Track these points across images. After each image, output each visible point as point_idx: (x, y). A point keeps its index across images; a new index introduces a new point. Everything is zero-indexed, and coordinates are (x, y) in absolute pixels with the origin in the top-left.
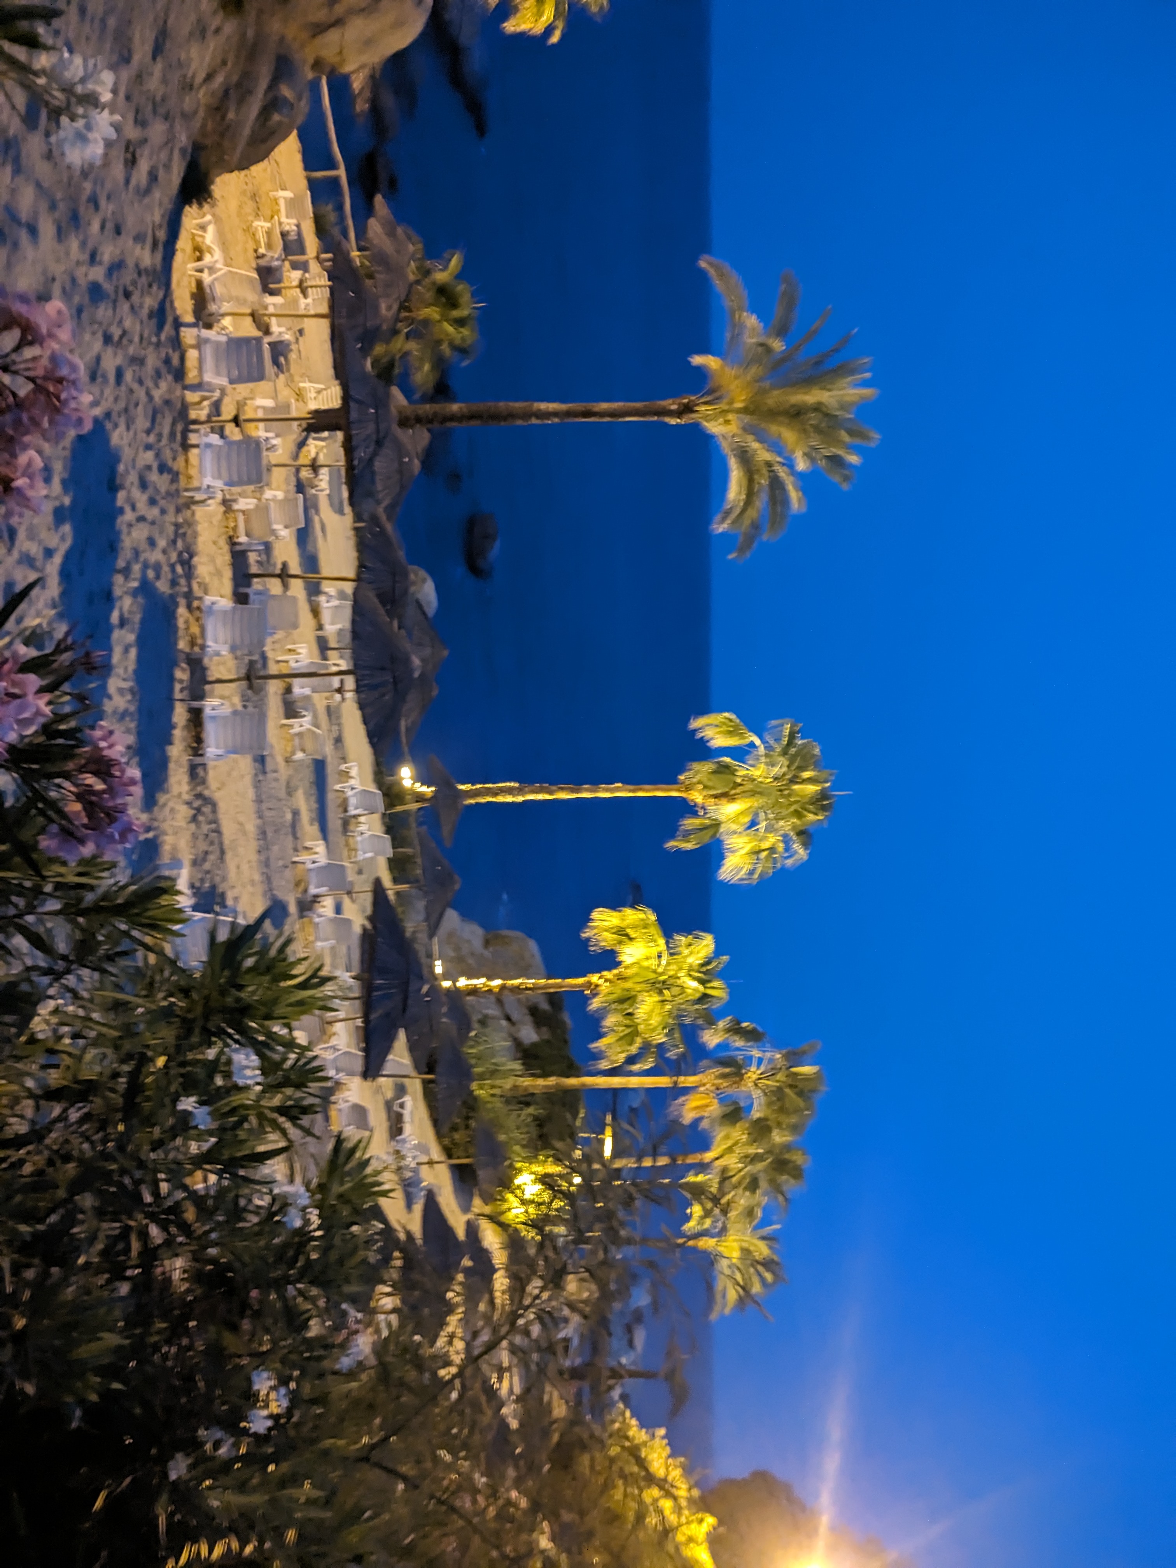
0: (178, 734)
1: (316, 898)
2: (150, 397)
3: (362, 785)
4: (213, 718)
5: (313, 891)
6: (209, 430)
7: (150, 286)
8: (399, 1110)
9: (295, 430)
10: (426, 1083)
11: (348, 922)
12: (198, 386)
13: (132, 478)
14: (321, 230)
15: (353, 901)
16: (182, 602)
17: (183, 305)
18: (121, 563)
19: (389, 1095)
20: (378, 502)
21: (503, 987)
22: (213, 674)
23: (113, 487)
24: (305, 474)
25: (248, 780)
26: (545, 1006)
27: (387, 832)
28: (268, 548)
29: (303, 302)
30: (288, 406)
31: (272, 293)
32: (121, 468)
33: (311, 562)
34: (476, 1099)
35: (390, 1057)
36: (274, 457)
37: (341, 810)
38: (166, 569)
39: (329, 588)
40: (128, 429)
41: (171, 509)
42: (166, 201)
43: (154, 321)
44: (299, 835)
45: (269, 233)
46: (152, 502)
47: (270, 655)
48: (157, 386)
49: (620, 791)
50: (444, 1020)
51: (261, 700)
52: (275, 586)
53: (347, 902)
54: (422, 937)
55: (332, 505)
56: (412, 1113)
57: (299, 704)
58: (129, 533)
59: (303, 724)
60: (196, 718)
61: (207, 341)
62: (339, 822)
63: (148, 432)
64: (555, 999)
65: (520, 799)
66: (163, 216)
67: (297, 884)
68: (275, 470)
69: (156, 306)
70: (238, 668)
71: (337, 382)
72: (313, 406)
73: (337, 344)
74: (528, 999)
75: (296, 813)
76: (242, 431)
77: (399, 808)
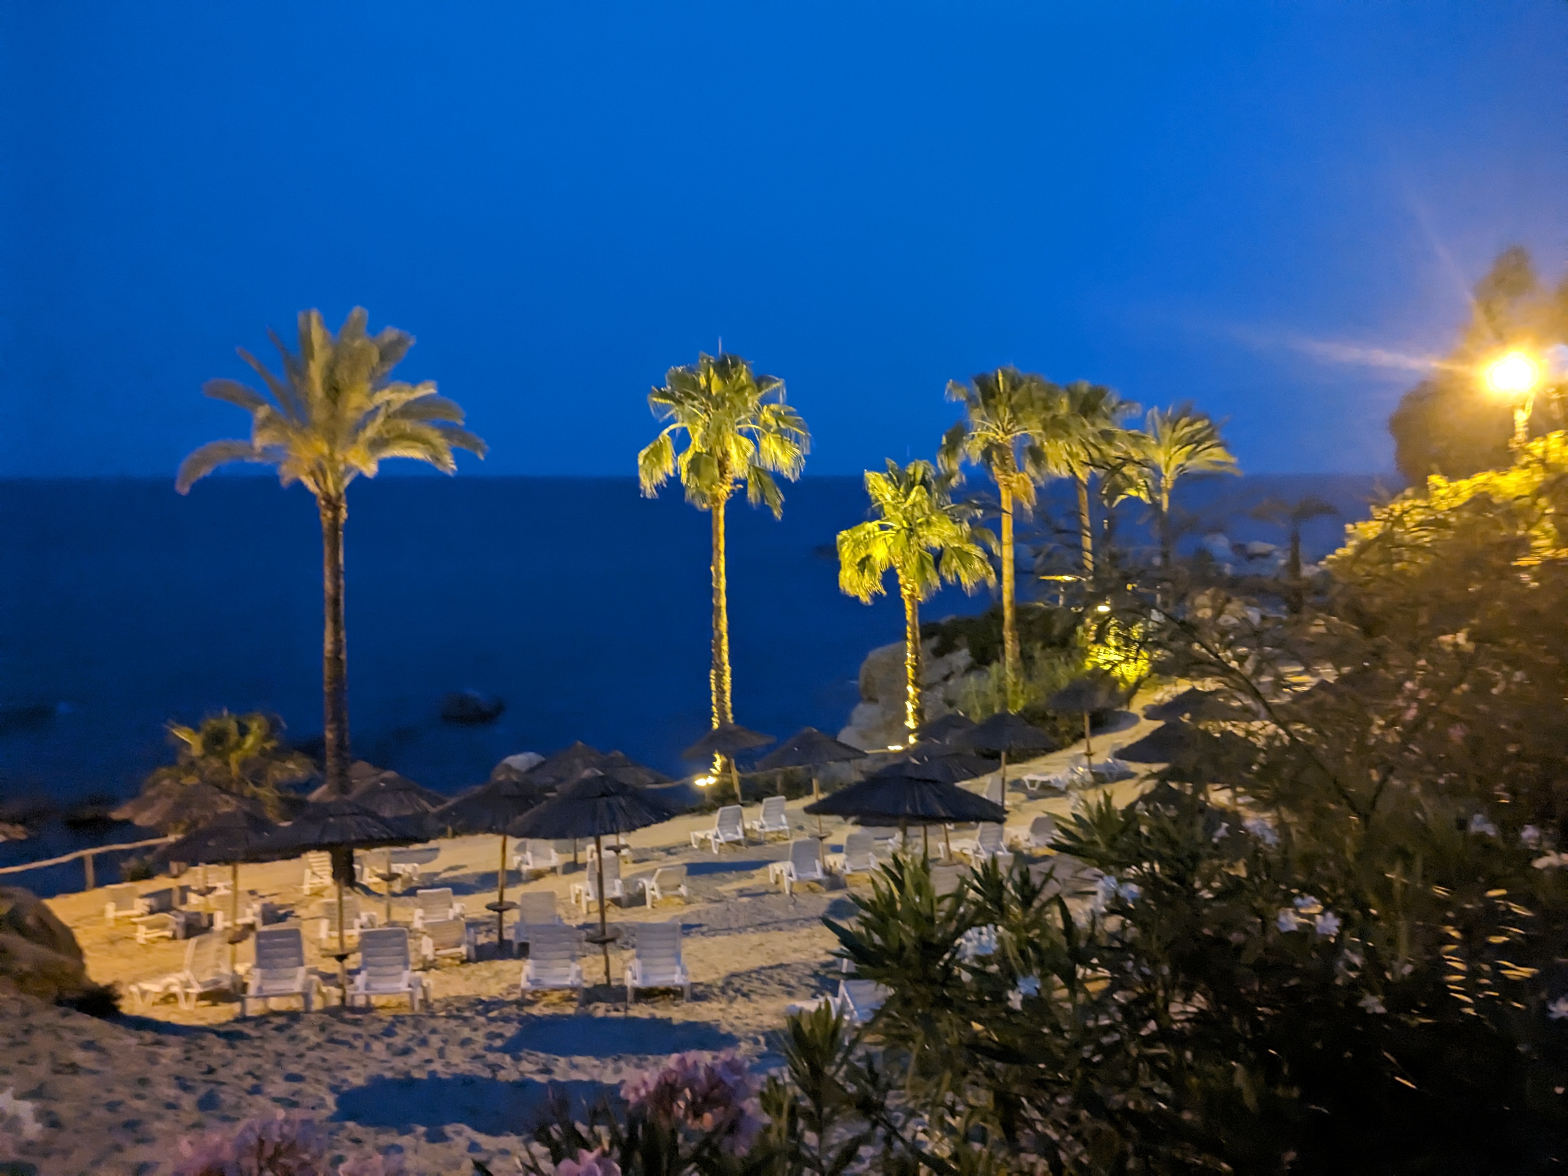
0: (660, 1013)
1: (827, 872)
2: (319, 1045)
3: (713, 827)
4: (645, 977)
5: (819, 875)
6: (352, 986)
7: (202, 1048)
8: (1037, 785)
9: (352, 898)
10: (1011, 760)
11: (850, 838)
12: (306, 996)
13: (399, 1063)
14: (146, 874)
15: (830, 834)
16: (528, 1010)
17: (223, 1013)
18: (487, 1074)
19: (1022, 796)
20: (427, 812)
21: (916, 684)
22: (599, 977)
23: (407, 1083)
24: (397, 887)
25: (708, 942)
26: (934, 642)
27: (759, 800)
28: (473, 924)
29: (222, 892)
30: (329, 905)
31: (211, 923)
32: (389, 1075)
33: (487, 881)
34: (1026, 709)
35: (985, 796)
36: (381, 919)
37: (738, 847)
38: (494, 1028)
39: (514, 861)
40: (348, 1068)
41: (432, 1023)
42: (116, 1033)
43: (238, 1043)
44: (763, 890)
45: (151, 926)
46: (424, 1042)
47: (581, 921)
48: (306, 1039)
49: (720, 565)
50: (947, 742)
51: (627, 928)
52: (512, 917)
53: (830, 841)
54: (866, 764)
55: (428, 861)
56: (1040, 774)
57: (631, 892)
58: (456, 1065)
59: (650, 885)
60: (645, 995)
61: (260, 989)
62: (752, 849)
63: (352, 1046)
64: (927, 631)
65: (727, 668)
66: (132, 1036)
67: (812, 890)
68: (395, 917)
69: (223, 1041)
70: (595, 953)
71: (303, 856)
72: (328, 880)
73: (263, 857)
74: (928, 659)
75: (741, 893)
76: (353, 952)
77: (737, 789)
